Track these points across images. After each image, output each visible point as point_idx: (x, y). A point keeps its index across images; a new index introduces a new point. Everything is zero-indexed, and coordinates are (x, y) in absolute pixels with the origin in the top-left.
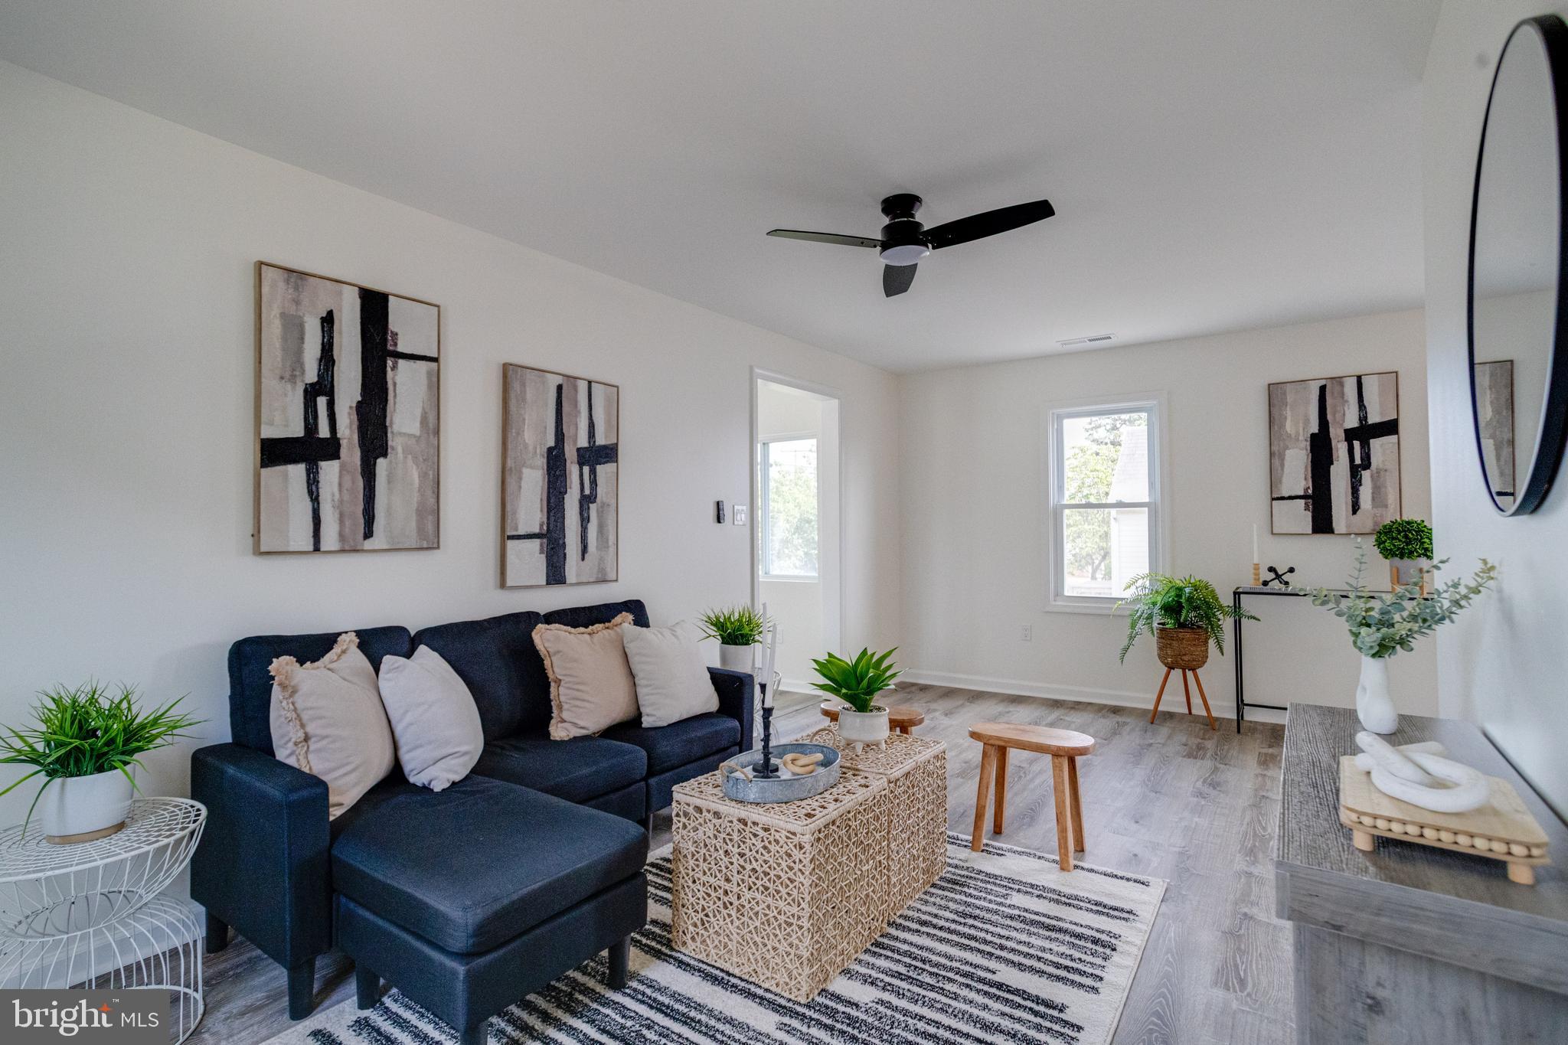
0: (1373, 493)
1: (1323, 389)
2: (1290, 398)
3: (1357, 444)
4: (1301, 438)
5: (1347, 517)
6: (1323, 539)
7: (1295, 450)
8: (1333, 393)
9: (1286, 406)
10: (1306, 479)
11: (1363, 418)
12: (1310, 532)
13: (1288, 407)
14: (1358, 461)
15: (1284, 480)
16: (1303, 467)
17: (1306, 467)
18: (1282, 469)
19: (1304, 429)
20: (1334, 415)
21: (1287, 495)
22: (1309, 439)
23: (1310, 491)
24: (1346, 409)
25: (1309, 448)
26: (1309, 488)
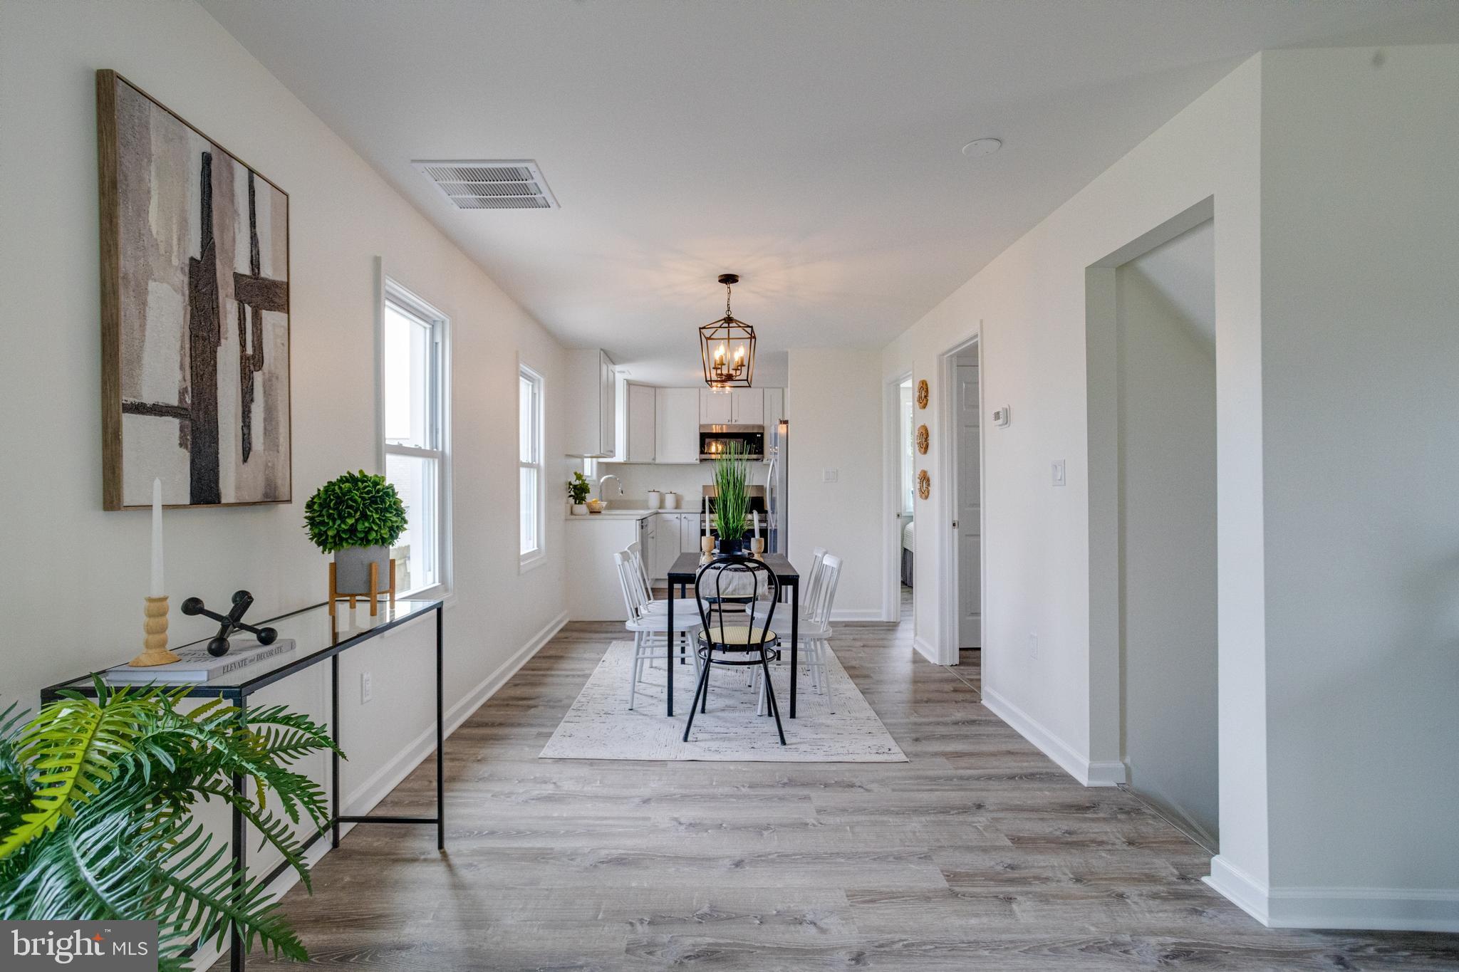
0: (265, 420)
1: (207, 160)
2: (156, 145)
3: (248, 310)
4: (175, 262)
5: (237, 465)
6: (205, 517)
7: (165, 285)
8: (220, 183)
9: (150, 161)
10: (182, 367)
11: (255, 263)
12: (187, 501)
13: (153, 168)
14: (249, 351)
15: (147, 358)
16: (179, 335)
17: (183, 336)
18: (143, 326)
19: (179, 240)
20: (222, 232)
21: (148, 400)
22: (187, 269)
23: (188, 400)
24: (237, 231)
25: (187, 292)
26: (185, 390)
